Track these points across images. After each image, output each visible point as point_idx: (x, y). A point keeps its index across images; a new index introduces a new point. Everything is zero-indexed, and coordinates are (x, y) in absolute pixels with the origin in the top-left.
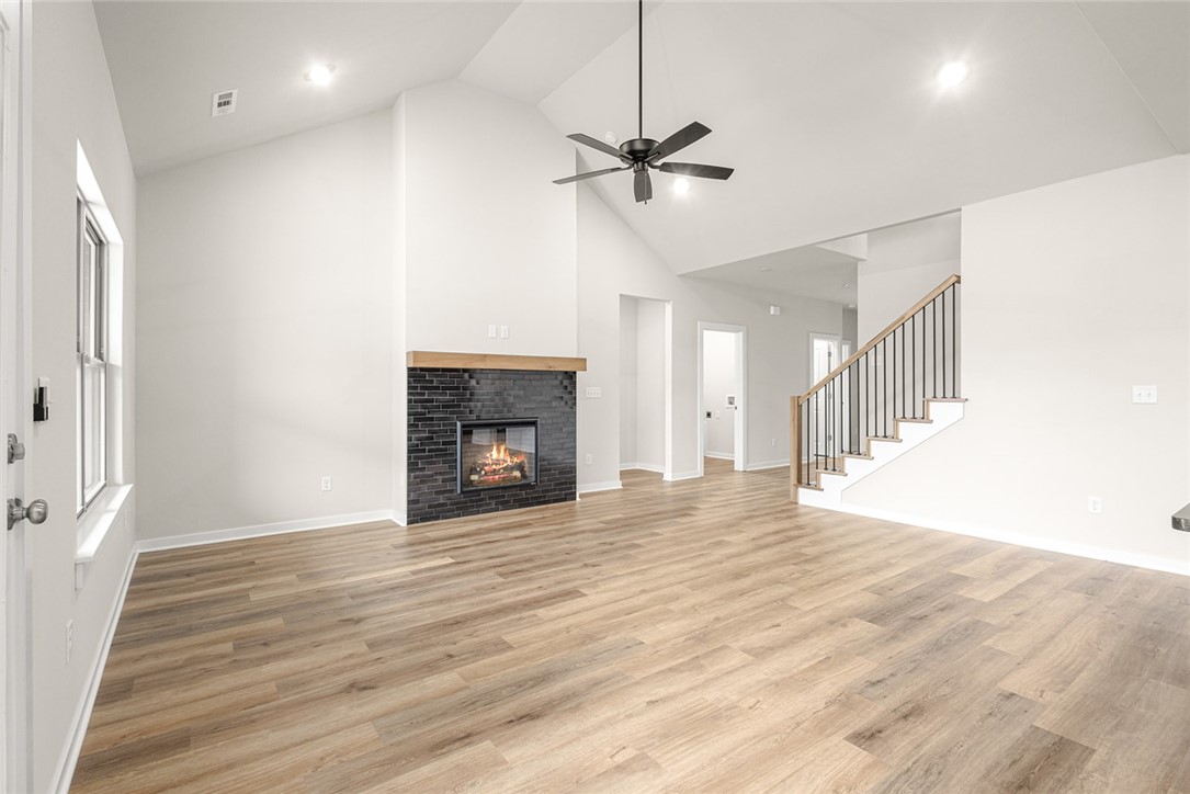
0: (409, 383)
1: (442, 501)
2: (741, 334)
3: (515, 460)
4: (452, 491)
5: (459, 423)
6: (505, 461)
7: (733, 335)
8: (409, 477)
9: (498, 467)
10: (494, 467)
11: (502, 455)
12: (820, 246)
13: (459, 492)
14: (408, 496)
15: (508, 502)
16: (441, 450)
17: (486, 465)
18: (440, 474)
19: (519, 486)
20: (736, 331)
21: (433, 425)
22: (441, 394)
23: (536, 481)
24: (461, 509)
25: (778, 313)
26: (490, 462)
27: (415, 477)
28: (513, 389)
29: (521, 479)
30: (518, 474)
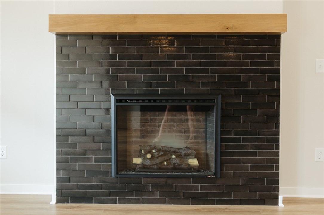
1: (95, 183)
4: (106, 174)
5: (113, 97)
13: (114, 175)
23: (216, 173)
24: (116, 195)
28: (185, 57)
29: (198, 169)
30: (194, 162)
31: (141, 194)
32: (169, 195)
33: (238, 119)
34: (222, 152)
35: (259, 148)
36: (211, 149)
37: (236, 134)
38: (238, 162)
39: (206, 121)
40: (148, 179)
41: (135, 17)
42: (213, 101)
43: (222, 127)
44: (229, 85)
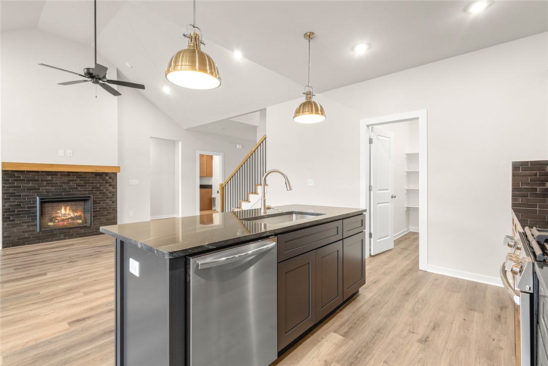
0: (3, 177)
1: (26, 236)
2: (221, 156)
3: (76, 214)
4: (34, 231)
5: (38, 198)
6: (70, 215)
7: (218, 156)
8: (3, 225)
9: (65, 218)
10: (63, 217)
11: (68, 212)
12: (233, 119)
13: (38, 231)
14: (3, 234)
15: (72, 235)
16: (26, 211)
17: (58, 217)
18: (25, 222)
19: (80, 227)
20: (219, 155)
21: (21, 199)
22: (26, 183)
23: (91, 224)
24: (40, 239)
25: (241, 148)
26: (60, 215)
27: (7, 225)
28: (76, 180)
29: (82, 223)
30: (80, 221)
31: (54, 237)
32: (68, 236)
33: (100, 203)
34: (93, 216)
35: (109, 213)
36: (88, 216)
37: (99, 209)
38: (101, 219)
39: (84, 205)
40: (58, 231)
41: (53, 165)
42: (90, 197)
43: (93, 207)
44: (96, 191)
